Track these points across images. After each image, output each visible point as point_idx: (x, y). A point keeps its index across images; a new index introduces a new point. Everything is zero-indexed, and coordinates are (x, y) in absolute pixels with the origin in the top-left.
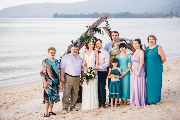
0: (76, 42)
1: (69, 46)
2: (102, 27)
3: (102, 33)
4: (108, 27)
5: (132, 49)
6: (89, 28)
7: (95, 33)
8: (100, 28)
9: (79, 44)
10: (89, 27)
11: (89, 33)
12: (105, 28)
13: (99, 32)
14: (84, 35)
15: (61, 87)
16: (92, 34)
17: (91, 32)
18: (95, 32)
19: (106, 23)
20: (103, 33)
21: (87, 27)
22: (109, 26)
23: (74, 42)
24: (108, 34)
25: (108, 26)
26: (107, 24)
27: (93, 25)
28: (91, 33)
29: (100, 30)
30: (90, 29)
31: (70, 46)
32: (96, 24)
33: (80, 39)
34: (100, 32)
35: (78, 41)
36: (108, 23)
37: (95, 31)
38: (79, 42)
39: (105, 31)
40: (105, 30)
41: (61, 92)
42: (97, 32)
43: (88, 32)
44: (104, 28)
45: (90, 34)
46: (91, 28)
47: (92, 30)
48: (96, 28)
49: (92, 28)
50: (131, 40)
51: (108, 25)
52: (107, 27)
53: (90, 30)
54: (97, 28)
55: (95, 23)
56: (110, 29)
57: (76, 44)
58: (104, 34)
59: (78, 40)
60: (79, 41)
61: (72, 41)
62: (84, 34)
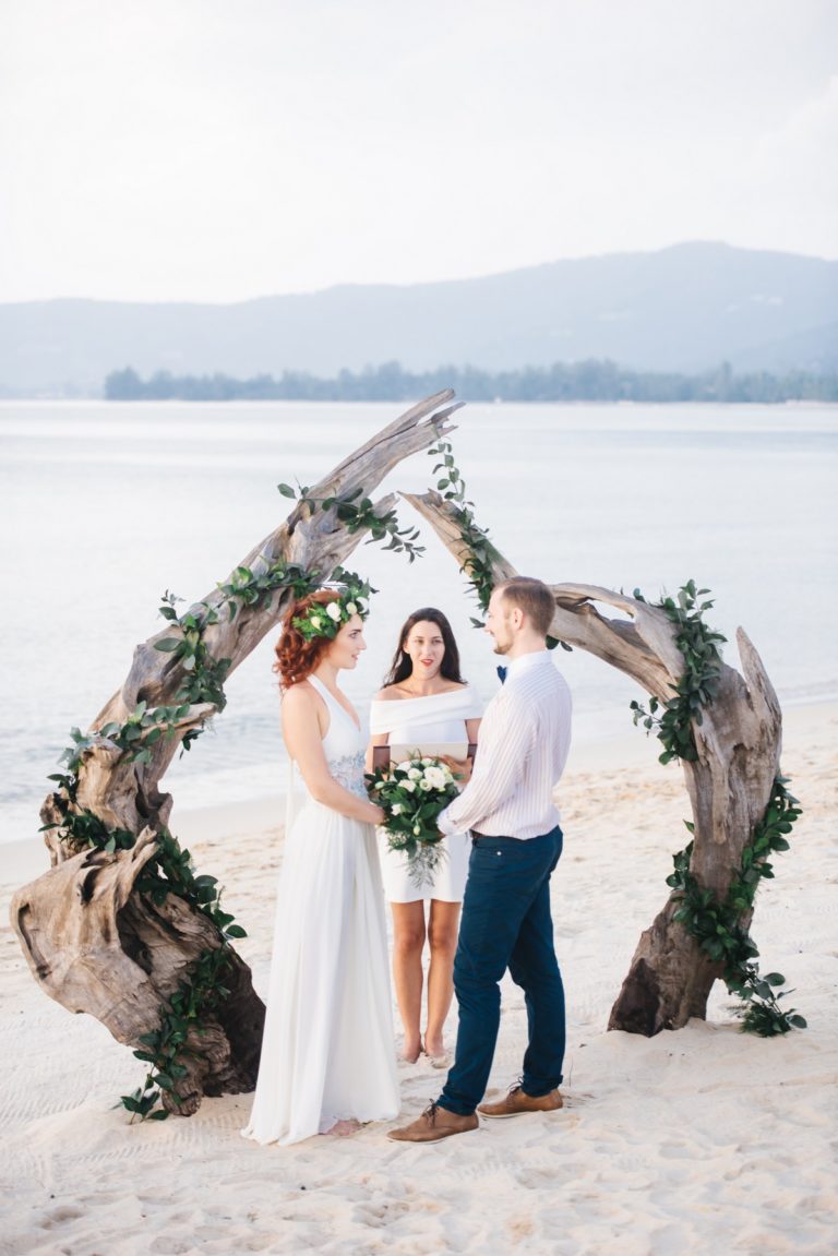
0: (201, 616)
1: (141, 649)
2: (409, 497)
3: (405, 539)
4: (449, 495)
5: (646, 665)
6: (303, 501)
7: (348, 541)
8: (389, 499)
9: (226, 625)
10: (304, 492)
11: (304, 543)
12: (429, 502)
13: (379, 535)
14: (258, 559)
15: (76, 971)
16: (327, 547)
17: (316, 536)
18: (352, 532)
19: (439, 466)
20: (415, 544)
21: (286, 491)
22: (459, 483)
23: (179, 615)
24: (457, 547)
25: (451, 488)
26: (444, 473)
27: (338, 480)
28: (320, 544)
29: (389, 518)
30: (307, 511)
31: (149, 648)
32: (355, 467)
33: (231, 587)
34: (388, 538)
35: (213, 606)
36: (450, 461)
37: (347, 528)
38: (220, 617)
39: (433, 522)
40: (427, 516)
41: (79, 1012)
42: (368, 534)
43: (291, 532)
44: (421, 503)
45: (311, 549)
46: (319, 505)
47: (329, 516)
48: (360, 498)
49: (326, 506)
50: (639, 598)
51: (454, 477)
52: (443, 493)
53: (309, 520)
54: (367, 504)
55: (351, 462)
56: (470, 508)
57: (201, 631)
58: (422, 549)
59: (212, 594)
60: (226, 604)
61: (167, 605)
62: (261, 546)
